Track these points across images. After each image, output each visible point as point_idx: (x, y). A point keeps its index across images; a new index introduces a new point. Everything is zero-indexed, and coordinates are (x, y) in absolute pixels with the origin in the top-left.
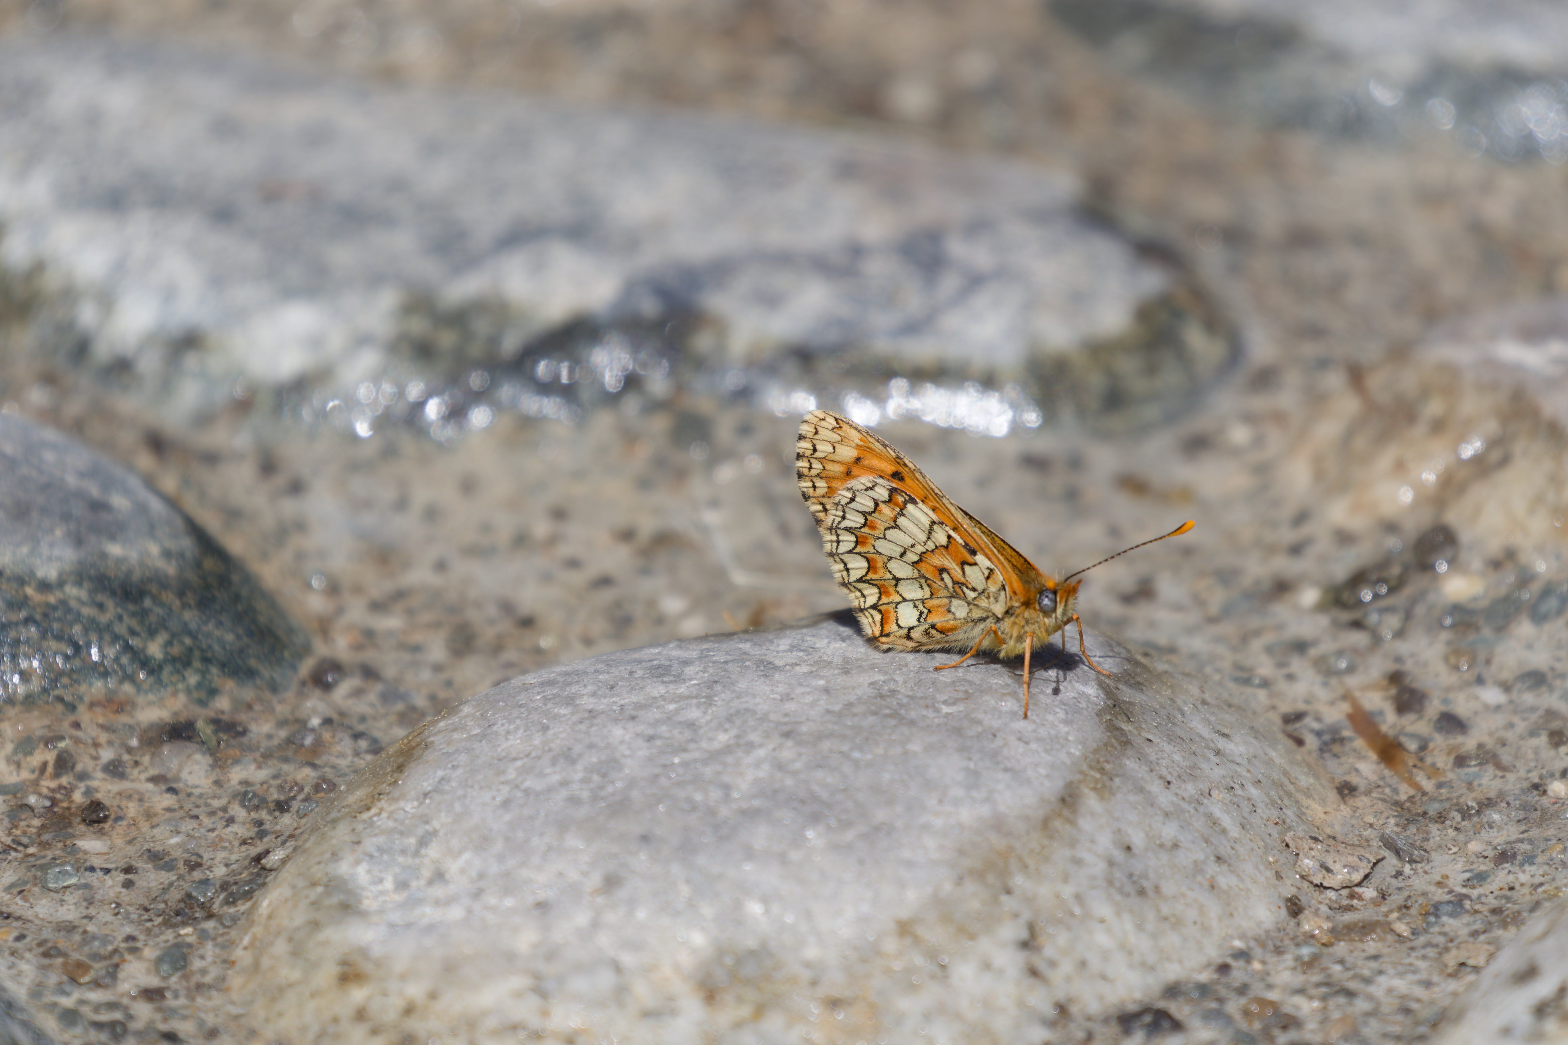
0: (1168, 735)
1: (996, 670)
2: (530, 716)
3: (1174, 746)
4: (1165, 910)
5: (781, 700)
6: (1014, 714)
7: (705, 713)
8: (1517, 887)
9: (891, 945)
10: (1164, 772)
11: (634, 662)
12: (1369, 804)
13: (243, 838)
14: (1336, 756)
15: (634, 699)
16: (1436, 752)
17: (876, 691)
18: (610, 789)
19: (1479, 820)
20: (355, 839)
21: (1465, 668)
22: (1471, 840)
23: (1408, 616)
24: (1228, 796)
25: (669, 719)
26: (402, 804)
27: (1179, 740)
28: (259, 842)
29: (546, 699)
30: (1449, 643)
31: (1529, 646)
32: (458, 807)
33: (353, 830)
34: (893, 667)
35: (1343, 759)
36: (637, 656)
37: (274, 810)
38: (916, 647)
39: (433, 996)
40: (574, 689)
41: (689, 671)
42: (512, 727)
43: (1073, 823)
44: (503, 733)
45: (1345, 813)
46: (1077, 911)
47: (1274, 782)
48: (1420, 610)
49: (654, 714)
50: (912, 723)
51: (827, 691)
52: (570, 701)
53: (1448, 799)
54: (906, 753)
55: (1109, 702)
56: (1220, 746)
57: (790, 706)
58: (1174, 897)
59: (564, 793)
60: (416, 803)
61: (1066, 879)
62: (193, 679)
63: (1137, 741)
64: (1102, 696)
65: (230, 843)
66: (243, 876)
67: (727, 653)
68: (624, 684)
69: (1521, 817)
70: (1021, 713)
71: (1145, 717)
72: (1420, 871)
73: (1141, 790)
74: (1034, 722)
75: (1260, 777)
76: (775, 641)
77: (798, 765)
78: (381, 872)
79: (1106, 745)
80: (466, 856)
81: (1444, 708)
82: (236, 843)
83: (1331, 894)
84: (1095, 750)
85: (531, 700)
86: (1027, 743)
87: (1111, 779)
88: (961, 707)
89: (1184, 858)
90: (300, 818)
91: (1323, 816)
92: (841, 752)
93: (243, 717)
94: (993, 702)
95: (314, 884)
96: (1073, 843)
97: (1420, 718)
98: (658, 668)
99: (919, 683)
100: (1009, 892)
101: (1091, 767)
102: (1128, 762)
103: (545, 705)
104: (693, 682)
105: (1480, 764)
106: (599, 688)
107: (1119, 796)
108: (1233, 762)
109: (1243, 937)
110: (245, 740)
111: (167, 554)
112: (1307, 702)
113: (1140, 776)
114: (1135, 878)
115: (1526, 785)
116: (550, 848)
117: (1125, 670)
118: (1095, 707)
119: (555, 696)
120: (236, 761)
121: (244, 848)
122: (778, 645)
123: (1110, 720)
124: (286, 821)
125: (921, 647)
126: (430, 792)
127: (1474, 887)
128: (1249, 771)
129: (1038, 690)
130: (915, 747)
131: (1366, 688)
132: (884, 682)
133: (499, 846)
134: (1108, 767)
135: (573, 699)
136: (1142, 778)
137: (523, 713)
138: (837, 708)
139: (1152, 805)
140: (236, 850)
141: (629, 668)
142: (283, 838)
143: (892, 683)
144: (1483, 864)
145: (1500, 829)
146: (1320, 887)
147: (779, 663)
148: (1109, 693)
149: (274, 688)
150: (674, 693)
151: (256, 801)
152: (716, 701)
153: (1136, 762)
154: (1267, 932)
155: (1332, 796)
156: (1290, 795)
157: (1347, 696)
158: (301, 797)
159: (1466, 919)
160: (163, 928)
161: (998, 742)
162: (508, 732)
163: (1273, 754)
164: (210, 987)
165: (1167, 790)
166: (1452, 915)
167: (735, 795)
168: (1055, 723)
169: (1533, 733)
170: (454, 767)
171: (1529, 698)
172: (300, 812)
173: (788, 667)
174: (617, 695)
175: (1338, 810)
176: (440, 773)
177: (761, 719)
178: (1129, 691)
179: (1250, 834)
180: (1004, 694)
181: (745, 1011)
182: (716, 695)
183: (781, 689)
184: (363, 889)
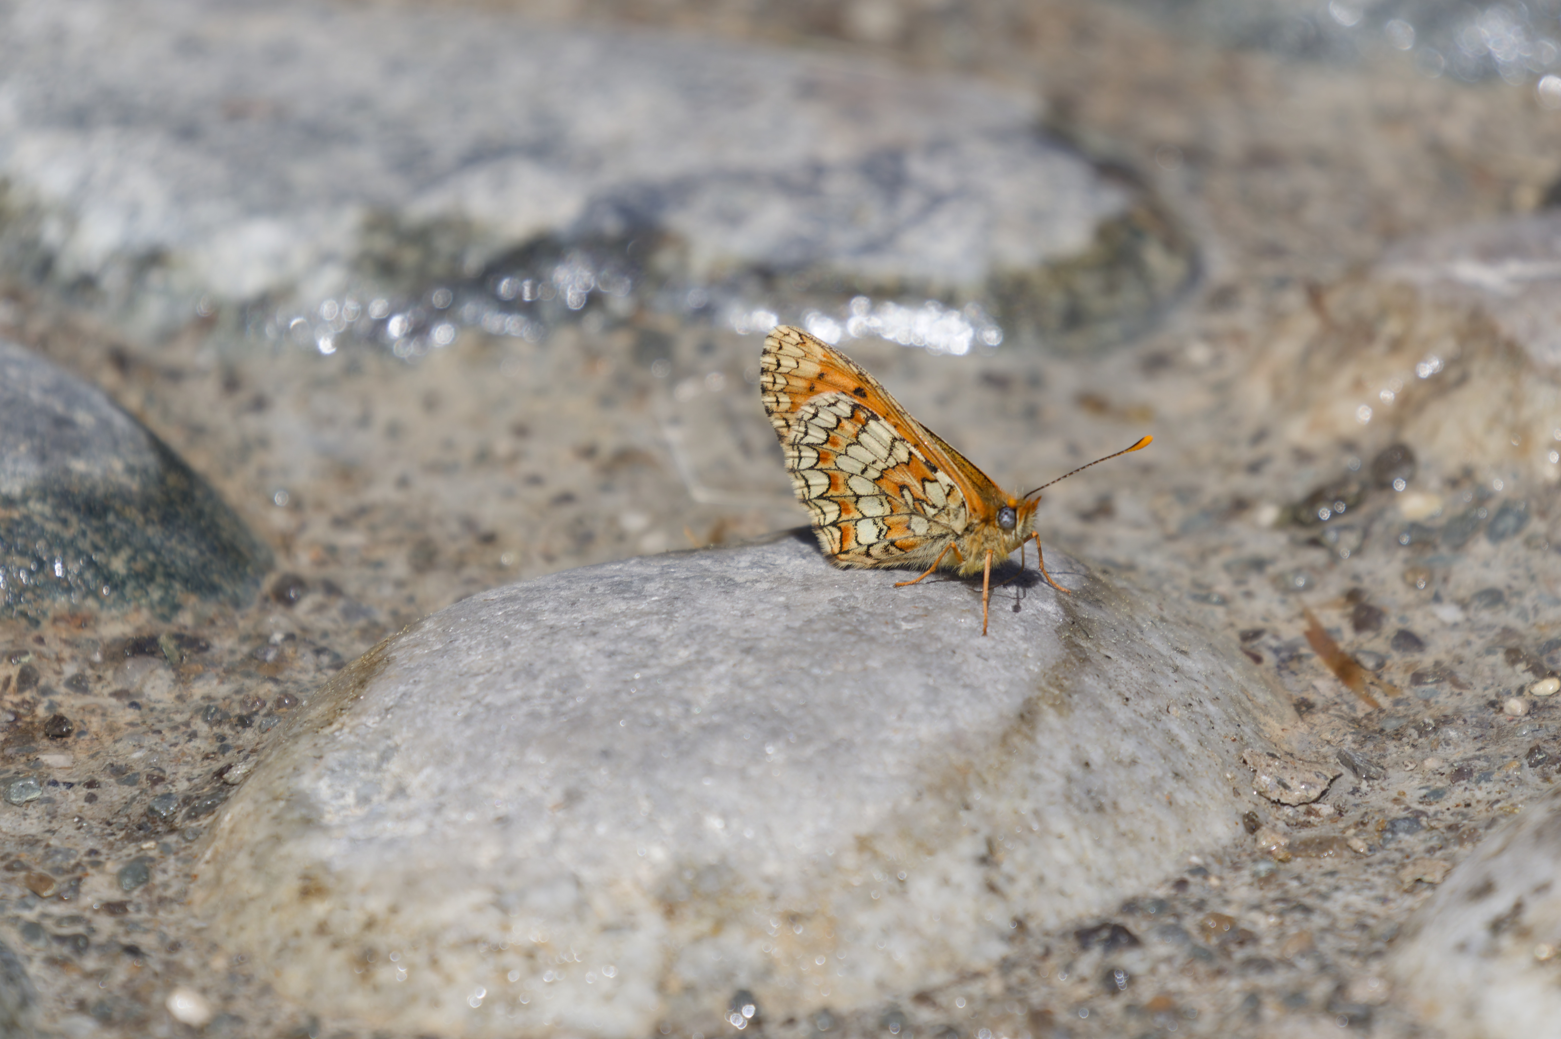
0: (1127, 652)
1: (955, 587)
2: (492, 632)
3: (1133, 663)
4: (1123, 826)
5: (742, 617)
6: (973, 630)
7: (666, 629)
8: (1474, 804)
9: (850, 860)
10: (1123, 689)
11: (595, 578)
12: (1326, 721)
13: (205, 752)
14: (1293, 673)
15: (595, 615)
16: (1393, 670)
17: (836, 608)
18: (571, 704)
19: (1435, 737)
20: (317, 754)
21: (1423, 586)
22: (1427, 757)
23: (1366, 534)
24: (1186, 713)
25: (630, 635)
26: (364, 719)
27: (1137, 657)
28: (221, 757)
29: (507, 616)
30: (1406, 561)
31: (1487, 565)
32: (419, 723)
33: (315, 745)
34: (852, 584)
35: (1301, 676)
36: (598, 572)
37: (236, 725)
38: (875, 564)
39: (394, 910)
40: (535, 605)
41: (650, 587)
42: (473, 642)
43: (1031, 739)
44: (465, 648)
45: (1302, 730)
46: (1036, 827)
47: (1232, 699)
48: (1378, 528)
49: (615, 630)
50: (872, 639)
51: (787, 607)
52: (531, 617)
53: (1405, 716)
54: (865, 669)
55: (1068, 619)
56: (1178, 663)
57: (750, 623)
58: (1132, 813)
59: (525, 708)
60: (377, 719)
61: (1024, 795)
62: (156, 594)
63: (1096, 658)
64: (1061, 613)
65: (193, 758)
66: (205, 790)
67: (688, 570)
68: (585, 600)
69: (1477, 734)
70: (980, 630)
71: (1104, 634)
72: (1377, 787)
73: (1100, 706)
74: (993, 638)
75: (1218, 694)
76: (736, 557)
77: (758, 681)
78: (342, 786)
79: (1065, 662)
80: (428, 771)
81: (1400, 626)
82: (199, 758)
83: (1289, 811)
84: (1053, 667)
85: (493, 616)
86: (986, 660)
87: (1070, 696)
88: (920, 624)
89: (1143, 774)
90: (263, 733)
91: (1280, 733)
92: (802, 669)
93: (205, 632)
94: (952, 618)
95: (276, 799)
96: (1032, 760)
97: (1378, 635)
98: (619, 584)
99: (879, 600)
100: (967, 807)
101: (1050, 684)
102: (1086, 679)
103: (507, 621)
104: (653, 599)
105: (1436, 682)
106: (561, 604)
107: (1078, 713)
108: (1191, 679)
109: (1200, 853)
110: (207, 655)
111: (131, 470)
112: (1265, 619)
113: (1099, 692)
114: (1093, 794)
115: (1482, 702)
116: (511, 763)
117: (1084, 587)
118: (1054, 624)
119: (517, 612)
120: (199, 676)
121: (206, 763)
122: (739, 562)
123: (1069, 637)
124: (249, 736)
125: (880, 564)
126: (392, 707)
127: (1430, 804)
128: (1207, 688)
129: (997, 607)
130: (874, 663)
131: (1323, 606)
132: (844, 598)
133: (460, 761)
134: (1067, 683)
135: (534, 615)
136: (1101, 695)
137: (484, 629)
138: (797, 624)
139: (1110, 722)
140: (198, 764)
141: (590, 584)
142: (245, 753)
143: (852, 600)
144: (1441, 780)
145: (1457, 745)
146: (1278, 803)
147: (739, 579)
148: (1068, 610)
149: (237, 603)
150: (635, 610)
151: (218, 716)
152: (677, 617)
153: (1094, 679)
154: (1225, 848)
155: (1290, 712)
156: (1247, 712)
157: (1304, 614)
158: (263, 712)
159: (1422, 835)
160: (126, 842)
161: (958, 659)
162: (470, 648)
163: (1231, 671)
164: (172, 901)
165: (1125, 707)
166: (1408, 831)
167: (696, 711)
168: (1015, 640)
169: (1490, 651)
170: (416, 683)
171: (1486, 616)
172: (263, 727)
173: (748, 584)
174: (578, 611)
175: (1295, 727)
176: (402, 689)
177: (721, 635)
178: (1088, 608)
179: (1208, 750)
180: (963, 611)
181: (705, 926)
182: (677, 612)
183: (741, 605)
184: (325, 803)
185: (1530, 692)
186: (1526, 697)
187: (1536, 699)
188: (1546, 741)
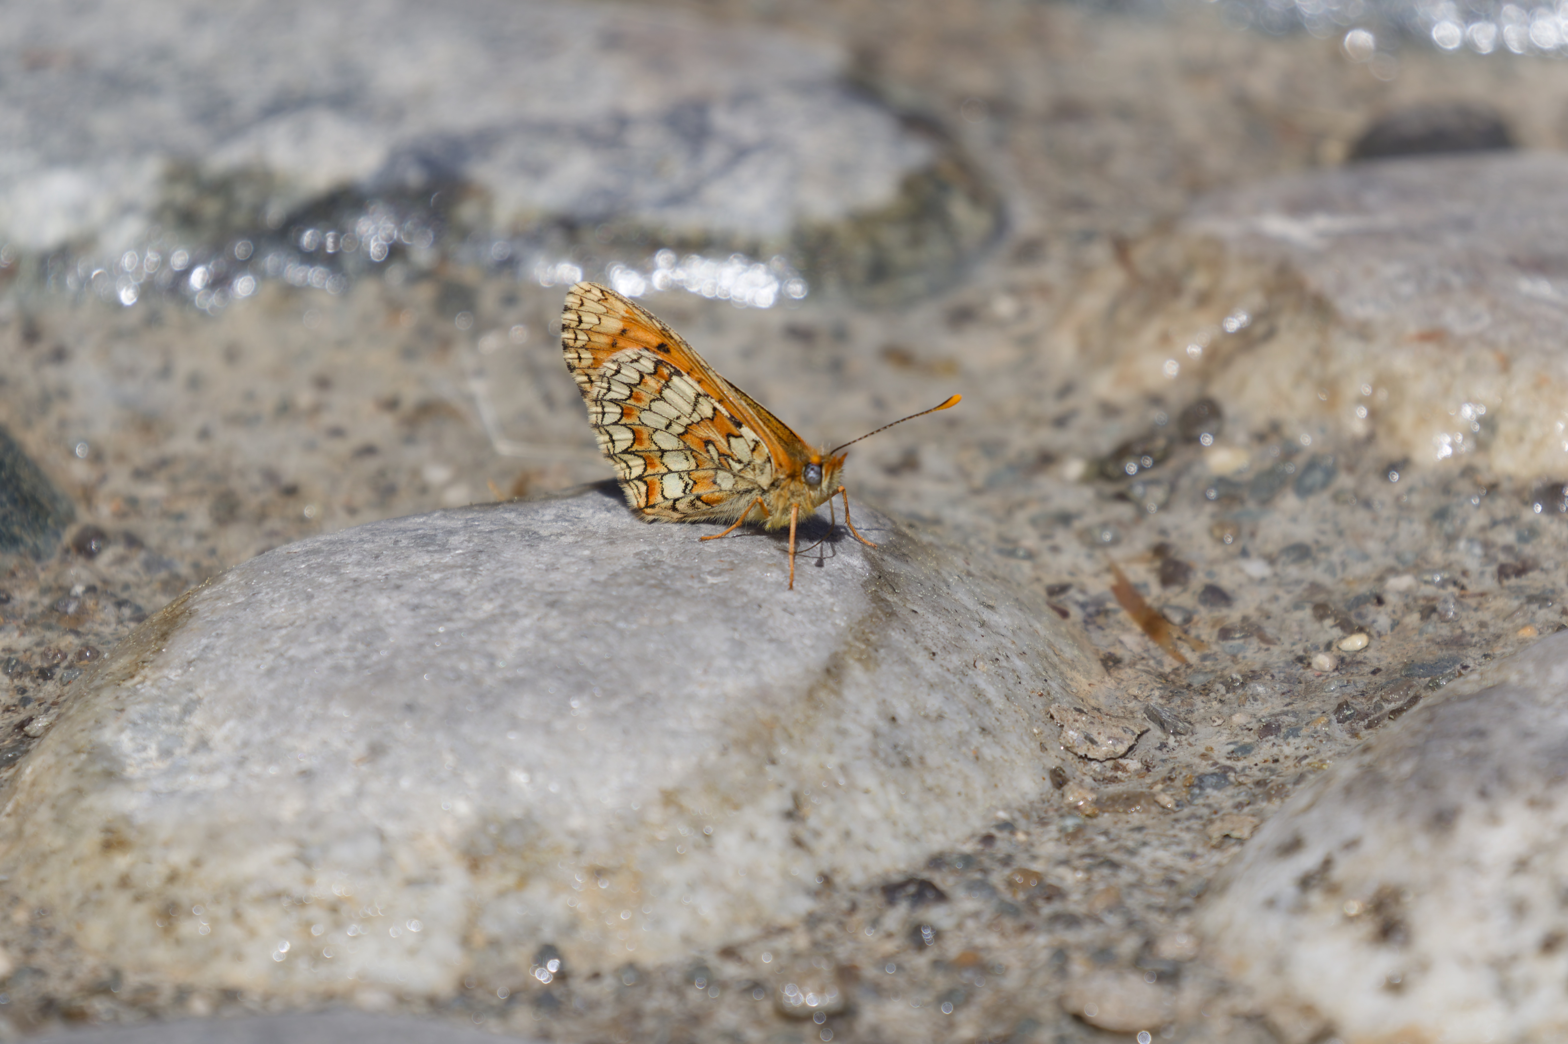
0: (933, 607)
1: (761, 541)
2: (295, 585)
3: (939, 618)
4: (930, 781)
5: (547, 570)
6: (779, 585)
7: (470, 582)
8: (1282, 759)
9: (655, 815)
10: (929, 643)
11: (399, 531)
12: (1133, 676)
13: (6, 705)
14: (1100, 628)
15: (399, 568)
16: (1200, 625)
17: (641, 561)
18: (375, 658)
19: (1243, 692)
20: (119, 707)
21: (1230, 540)
22: (1235, 712)
23: (1173, 488)
24: (993, 668)
25: (434, 588)
26: (166, 672)
27: (944, 612)
28: (22, 709)
29: (310, 568)
30: (1213, 516)
31: (1294, 519)
32: (222, 676)
33: (117, 698)
34: (658, 538)
35: (1108, 631)
36: (402, 525)
37: (37, 678)
38: (682, 518)
39: (197, 863)
40: (339, 558)
41: (454, 540)
42: (276, 595)
43: (838, 694)
44: (268, 601)
45: (1109, 685)
46: (842, 781)
47: (1039, 654)
48: (1185, 483)
49: (419, 583)
50: (678, 593)
51: (592, 561)
52: (335, 570)
53: (1212, 671)
54: (671, 623)
55: (875, 574)
56: (985, 617)
57: (555, 576)
58: (939, 768)
59: (328, 662)
60: (180, 671)
61: (830, 750)
63: (903, 612)
64: (868, 567)
66: (6, 743)
67: (492, 523)
68: (389, 553)
69: (1285, 690)
70: (787, 584)
71: (910, 588)
72: (1184, 743)
73: (906, 661)
74: (799, 593)
75: (1025, 648)
76: (540, 511)
77: (563, 635)
78: (144, 739)
79: (871, 616)
80: (231, 724)
81: (1208, 581)
83: (1096, 766)
84: (860, 621)
85: (296, 568)
86: (792, 614)
87: (876, 651)
88: (726, 578)
89: (950, 729)
90: (64, 685)
91: (1087, 688)
92: (607, 623)
93: (6, 584)
94: (758, 572)
95: (78, 752)
96: (838, 714)
97: (1185, 590)
98: (423, 537)
99: (684, 553)
100: (773, 762)
101: (856, 638)
102: (893, 634)
103: (310, 573)
104: (457, 552)
105: (1244, 637)
106: (364, 557)
107: (884, 667)
108: (998, 633)
109: (1007, 808)
110: (8, 607)
112: (1072, 574)
113: (905, 647)
114: (899, 749)
115: (1290, 657)
116: (314, 717)
117: (890, 541)
118: (860, 578)
119: (320, 565)
121: (7, 715)
122: (543, 515)
123: (875, 591)
124: (50, 688)
125: (687, 518)
126: (194, 660)
127: (1238, 759)
128: (1014, 643)
129: (803, 561)
130: (680, 617)
131: (1130, 560)
132: (649, 552)
133: (263, 714)
134: (873, 638)
135: (337, 568)
136: (907, 649)
137: (287, 582)
138: (602, 578)
139: (917, 676)
141: (394, 537)
142: (46, 705)
143: (657, 554)
144: (1248, 736)
145: (1265, 701)
146: (1085, 758)
147: (544, 532)
148: (874, 564)
149: (37, 556)
150: (439, 563)
151: (19, 669)
152: (481, 571)
153: (901, 633)
154: (1031, 803)
155: (1097, 668)
156: (1054, 667)
157: (1111, 569)
158: (64, 664)
159: (1230, 791)
161: (764, 613)
162: (273, 601)
163: (1038, 626)
165: (932, 661)
166: (1216, 787)
167: (500, 664)
168: (821, 594)
169: (1297, 606)
170: (218, 636)
171: (1293, 571)
172: (64, 679)
173: (553, 537)
174: (382, 565)
175: (1102, 682)
176: (204, 641)
177: (525, 588)
178: (894, 562)
179: (1015, 705)
180: (769, 565)
181: (509, 880)
182: (481, 565)
183: (546, 559)
184: (127, 756)
185: (1338, 647)
186: (1334, 653)
187: (1344, 654)
188: (1354, 697)
